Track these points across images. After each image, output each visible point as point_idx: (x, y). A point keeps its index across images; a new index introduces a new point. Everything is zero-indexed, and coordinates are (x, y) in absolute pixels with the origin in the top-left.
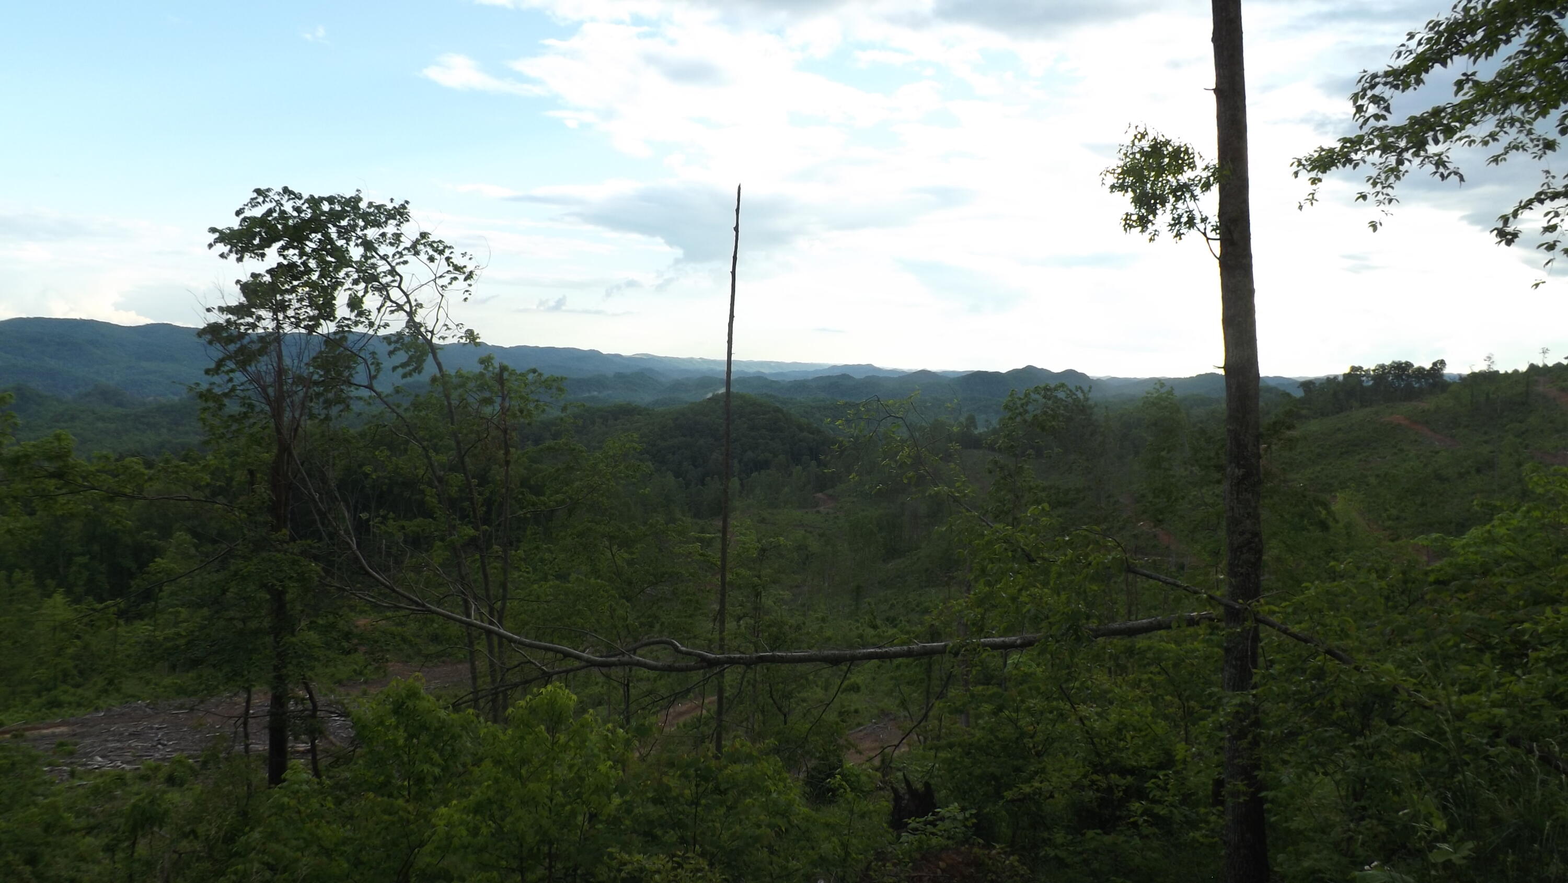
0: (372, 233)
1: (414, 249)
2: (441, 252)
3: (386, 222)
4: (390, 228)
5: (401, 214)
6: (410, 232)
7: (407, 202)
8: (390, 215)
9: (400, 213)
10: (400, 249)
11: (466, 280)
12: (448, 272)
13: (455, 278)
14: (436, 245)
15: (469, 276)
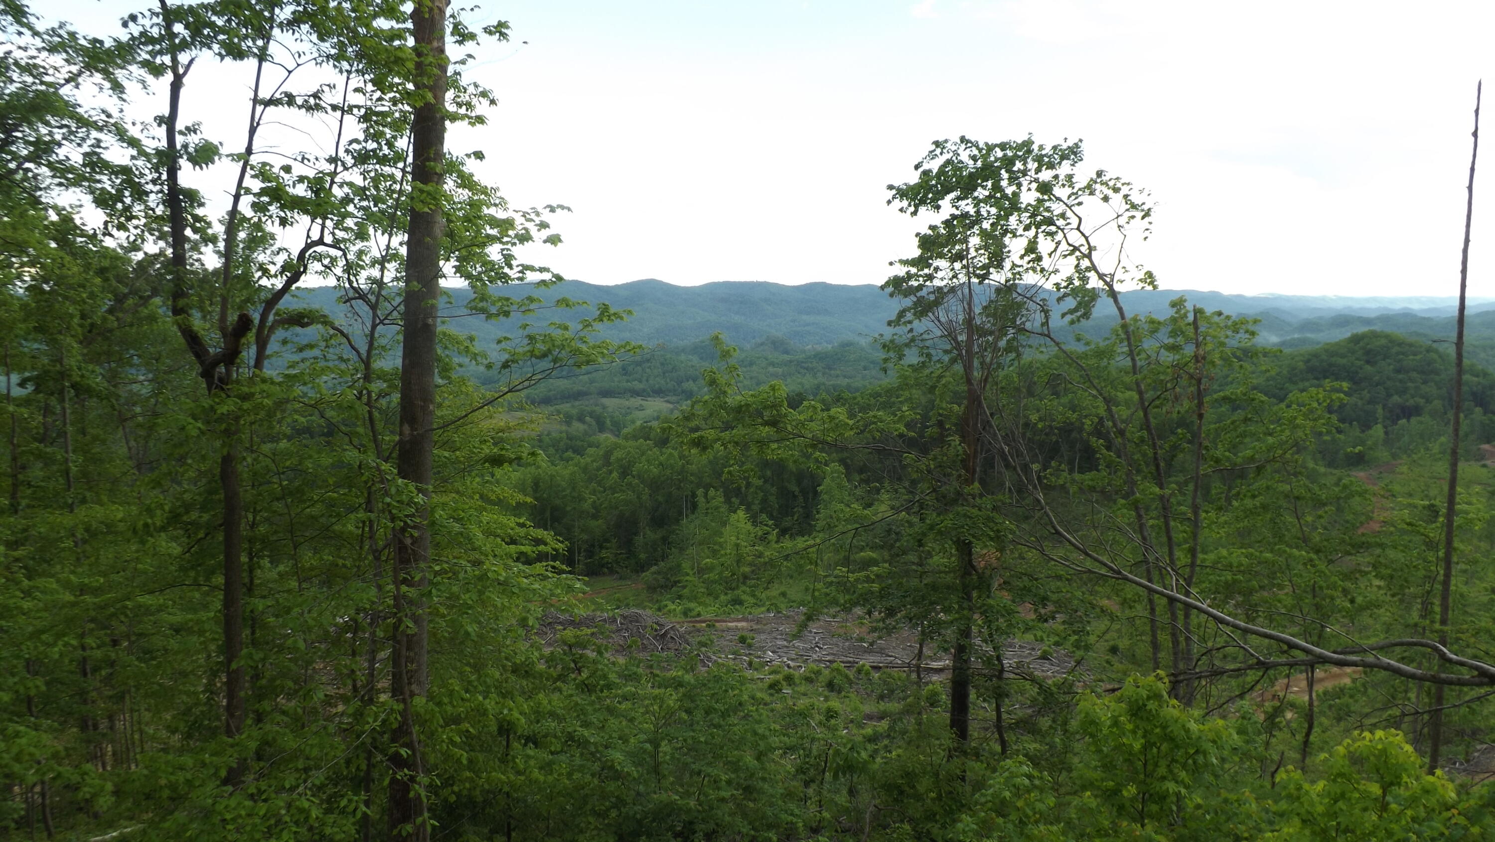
0: (1046, 175)
1: (1090, 188)
2: (1116, 190)
3: (1060, 163)
4: (1065, 169)
5: (1075, 154)
6: (1083, 173)
7: (1081, 141)
8: (1064, 157)
9: (1072, 153)
10: (1075, 191)
11: (1143, 218)
12: (1127, 210)
13: (1133, 217)
14: (1111, 184)
15: (1147, 214)
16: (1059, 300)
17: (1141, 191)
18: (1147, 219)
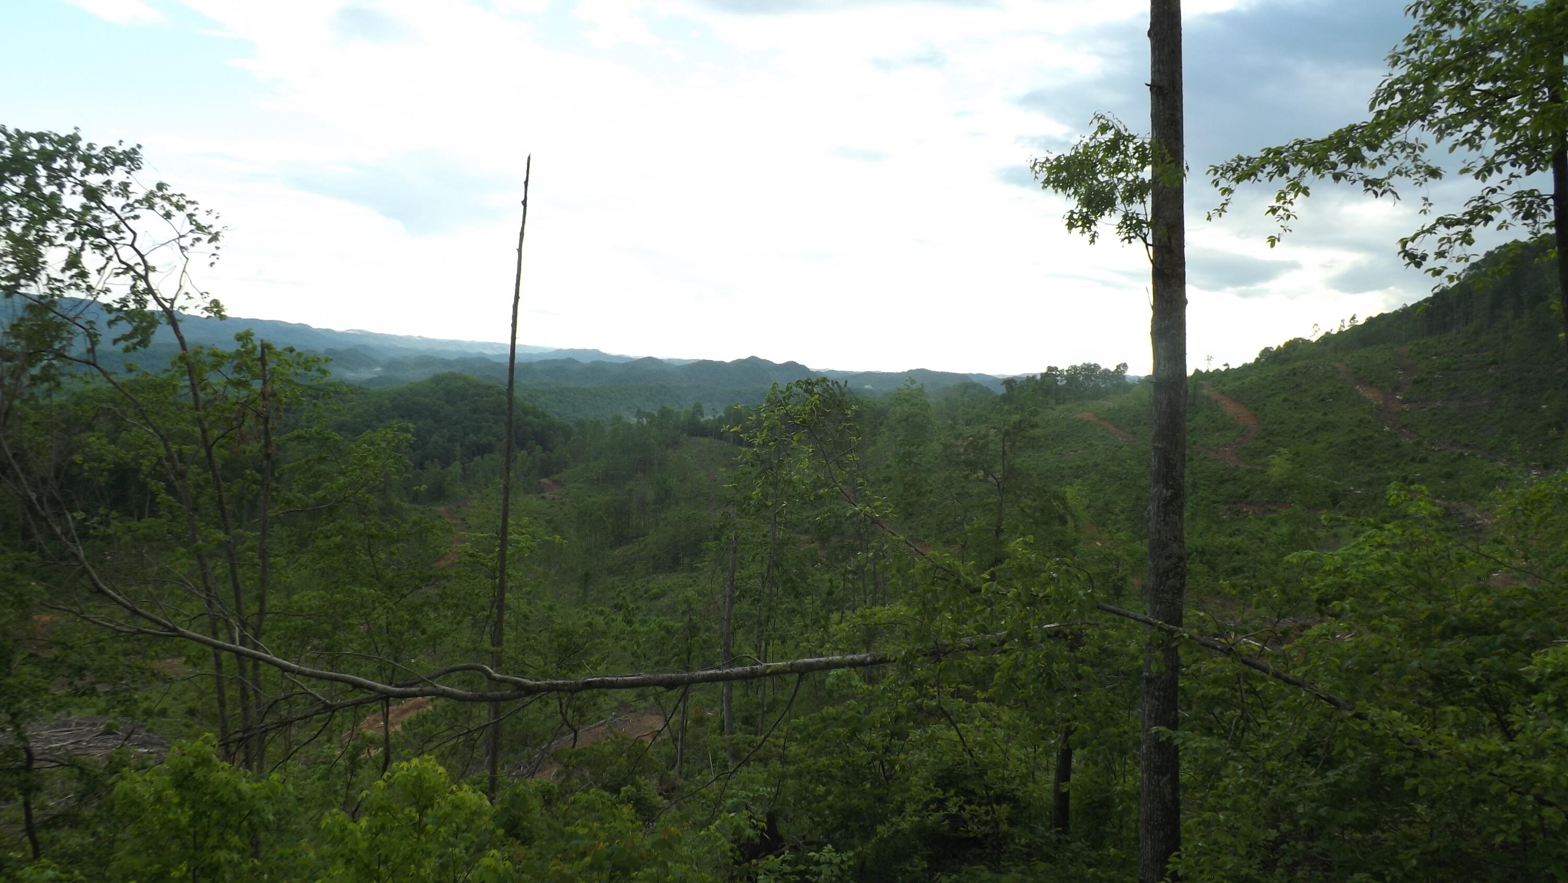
0: (95, 179)
1: (148, 201)
2: (180, 208)
3: (113, 168)
4: (118, 175)
5: (132, 160)
6: (141, 184)
7: (139, 146)
8: (118, 161)
9: (130, 159)
10: (131, 201)
11: (210, 241)
12: (192, 231)
13: (198, 239)
14: (174, 199)
15: (215, 238)
16: (111, 323)
17: (209, 212)
18: (214, 244)
